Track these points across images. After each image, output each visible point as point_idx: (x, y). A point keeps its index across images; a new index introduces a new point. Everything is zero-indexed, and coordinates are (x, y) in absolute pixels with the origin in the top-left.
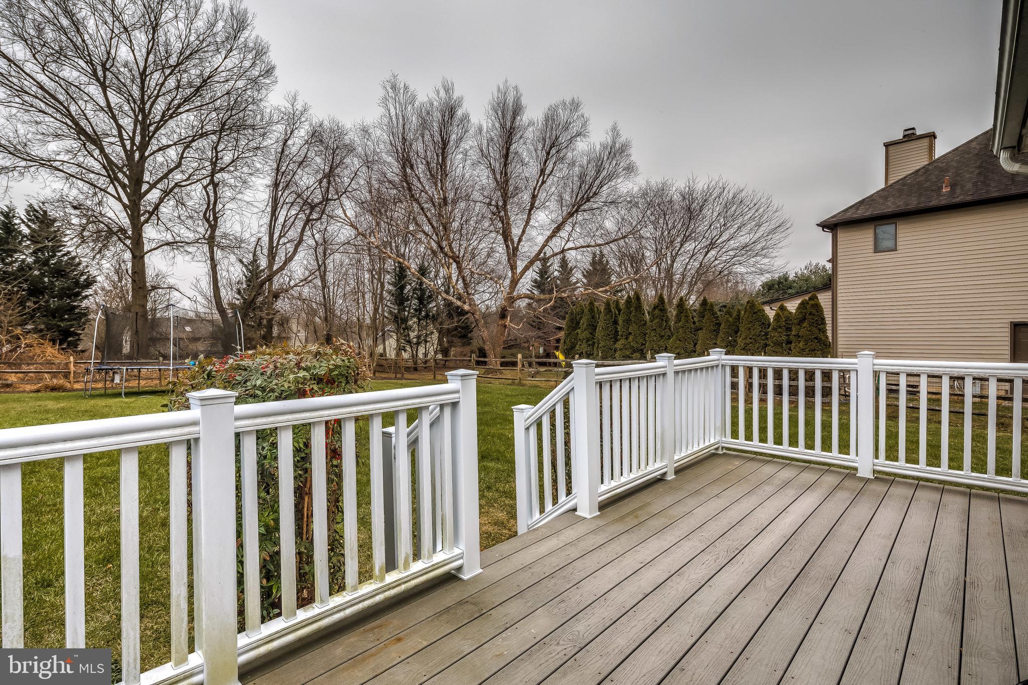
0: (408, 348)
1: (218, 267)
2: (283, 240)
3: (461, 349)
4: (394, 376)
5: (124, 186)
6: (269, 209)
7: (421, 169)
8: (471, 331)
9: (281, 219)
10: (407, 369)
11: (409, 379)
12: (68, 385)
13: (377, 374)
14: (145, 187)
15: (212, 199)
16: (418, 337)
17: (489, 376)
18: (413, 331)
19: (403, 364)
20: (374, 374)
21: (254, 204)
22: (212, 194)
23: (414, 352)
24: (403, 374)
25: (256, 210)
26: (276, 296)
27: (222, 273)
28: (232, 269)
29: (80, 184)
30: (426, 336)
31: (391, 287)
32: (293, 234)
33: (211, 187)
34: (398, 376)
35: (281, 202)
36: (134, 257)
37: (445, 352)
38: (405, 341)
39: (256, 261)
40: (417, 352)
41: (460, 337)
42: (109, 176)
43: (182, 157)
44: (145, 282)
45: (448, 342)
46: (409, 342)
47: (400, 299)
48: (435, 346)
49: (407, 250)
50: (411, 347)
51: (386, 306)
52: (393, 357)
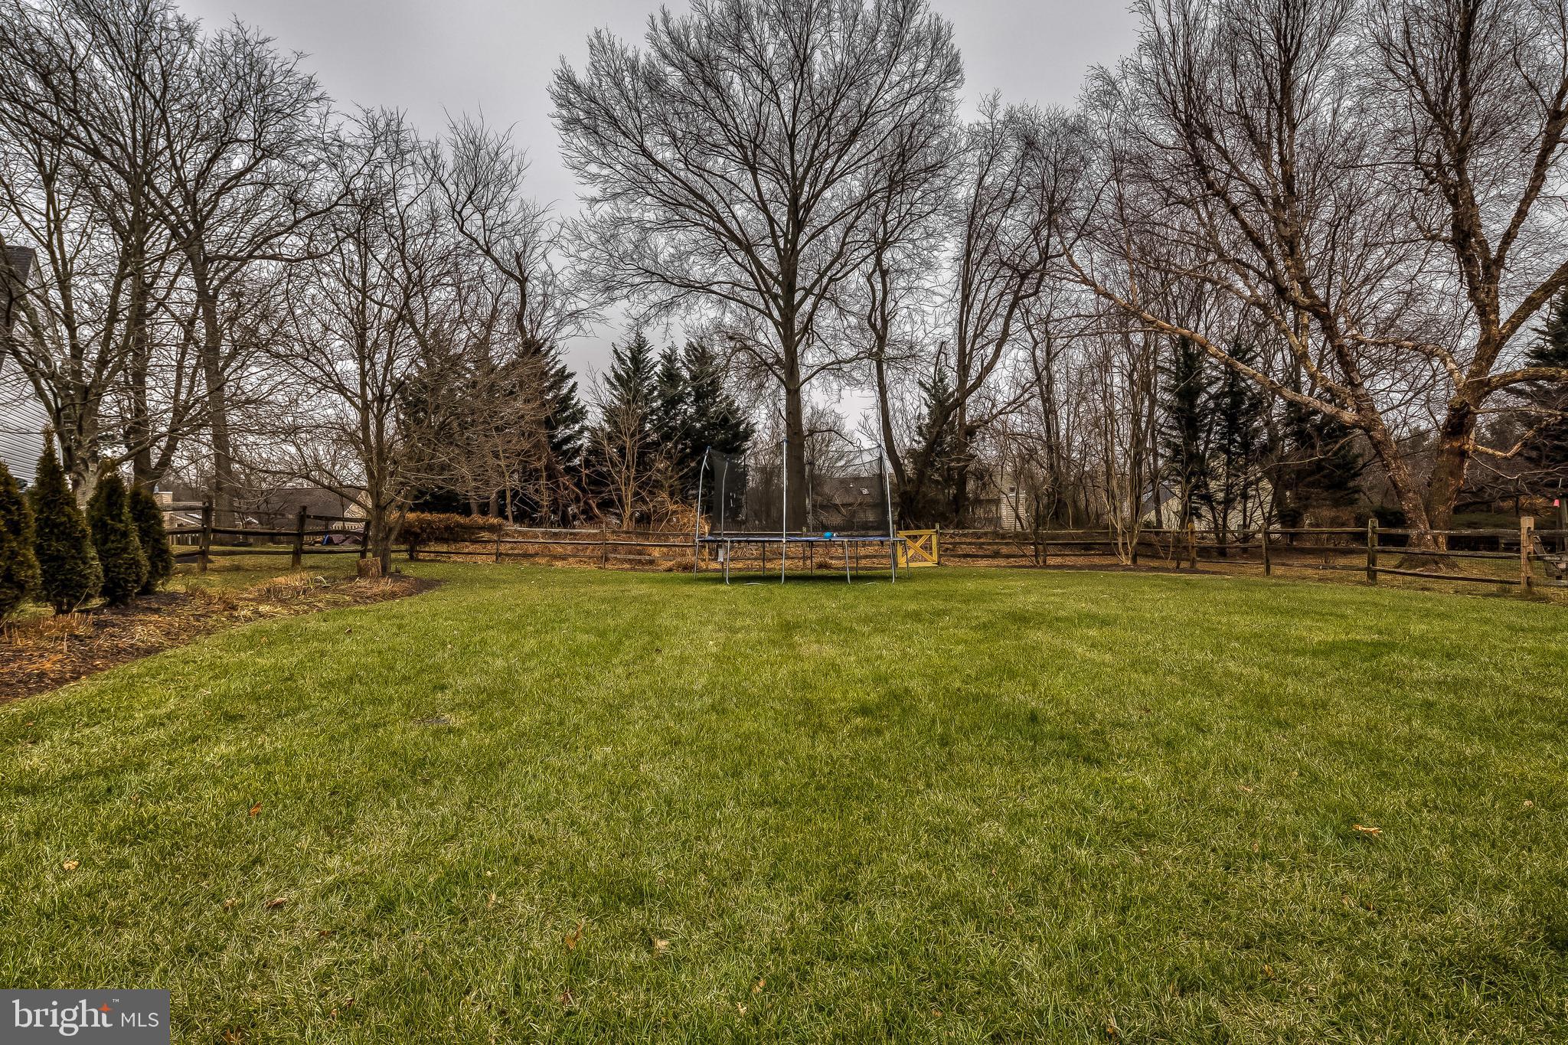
0: (1204, 510)
1: (889, 395)
2: (979, 342)
3: (1333, 513)
4: (1174, 564)
5: (775, 297)
6: (959, 296)
7: (1231, 139)
8: (1357, 474)
9: (977, 307)
10: (1205, 552)
11: (1208, 572)
12: (703, 565)
13: (1140, 561)
14: (798, 296)
15: (879, 295)
16: (1228, 488)
17: (1417, 571)
18: (1216, 478)
19: (1194, 541)
20: (1134, 560)
21: (936, 290)
22: (879, 287)
23: (1220, 521)
24: (1193, 562)
25: (939, 300)
26: (970, 432)
27: (894, 403)
28: (907, 396)
29: (733, 304)
30: (1248, 485)
31: (1167, 396)
32: (995, 327)
33: (877, 276)
34: (1184, 565)
35: (976, 281)
36: (788, 392)
37: (1289, 518)
38: (1197, 497)
39: (941, 380)
40: (1225, 519)
41: (1327, 488)
42: (759, 290)
43: (844, 244)
44: (801, 425)
45: (1298, 497)
46: (1208, 499)
47: (1188, 420)
48: (1267, 510)
49: (1202, 325)
50: (1213, 509)
51: (1160, 431)
52: (1175, 528)
